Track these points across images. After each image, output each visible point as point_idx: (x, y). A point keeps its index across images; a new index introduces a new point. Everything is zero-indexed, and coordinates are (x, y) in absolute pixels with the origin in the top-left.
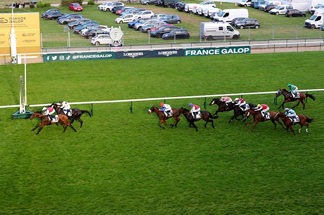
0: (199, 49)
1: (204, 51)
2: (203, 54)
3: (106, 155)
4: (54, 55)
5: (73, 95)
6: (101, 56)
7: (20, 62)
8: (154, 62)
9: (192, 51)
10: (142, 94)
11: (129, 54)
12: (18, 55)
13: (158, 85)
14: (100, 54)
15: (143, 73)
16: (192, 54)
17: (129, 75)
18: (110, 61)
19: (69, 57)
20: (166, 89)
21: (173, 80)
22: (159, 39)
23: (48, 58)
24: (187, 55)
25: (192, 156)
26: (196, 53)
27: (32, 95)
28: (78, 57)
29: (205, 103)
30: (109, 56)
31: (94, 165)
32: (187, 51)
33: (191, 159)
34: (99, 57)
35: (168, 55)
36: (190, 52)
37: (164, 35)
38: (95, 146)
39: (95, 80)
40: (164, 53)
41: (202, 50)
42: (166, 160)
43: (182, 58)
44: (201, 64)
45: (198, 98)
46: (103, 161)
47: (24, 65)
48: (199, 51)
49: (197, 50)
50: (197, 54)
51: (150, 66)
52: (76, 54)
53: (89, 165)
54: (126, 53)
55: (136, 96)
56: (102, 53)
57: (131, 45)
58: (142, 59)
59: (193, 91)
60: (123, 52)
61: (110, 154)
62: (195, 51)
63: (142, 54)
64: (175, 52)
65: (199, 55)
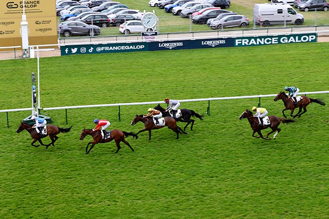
0: (253, 38)
1: (258, 40)
2: (258, 43)
3: (136, 169)
5: (96, 95)
6: (131, 47)
8: (196, 54)
9: (243, 40)
10: (182, 94)
11: (165, 45)
12: (31, 46)
13: (201, 83)
14: (129, 45)
15: (182, 68)
16: (243, 44)
17: (164, 71)
18: (142, 53)
19: (92, 48)
20: (212, 87)
21: (220, 76)
22: (203, 25)
23: (67, 50)
24: (237, 44)
25: (242, 171)
26: (248, 43)
28: (102, 49)
30: (141, 47)
32: (237, 40)
33: (241, 175)
35: (213, 46)
36: (242, 41)
37: (209, 20)
38: (122, 158)
39: (124, 77)
40: (209, 43)
41: (255, 38)
42: (210, 175)
43: (232, 49)
44: (255, 56)
45: (251, 98)
46: (133, 177)
48: (253, 40)
49: (250, 38)
50: (250, 44)
51: (191, 59)
52: (101, 45)
53: (115, 182)
54: (161, 43)
55: (174, 96)
56: (133, 44)
57: (168, 34)
58: (182, 50)
59: (245, 90)
60: (159, 42)
61: (141, 168)
62: (248, 41)
63: (181, 44)
64: (223, 42)
65: (253, 45)
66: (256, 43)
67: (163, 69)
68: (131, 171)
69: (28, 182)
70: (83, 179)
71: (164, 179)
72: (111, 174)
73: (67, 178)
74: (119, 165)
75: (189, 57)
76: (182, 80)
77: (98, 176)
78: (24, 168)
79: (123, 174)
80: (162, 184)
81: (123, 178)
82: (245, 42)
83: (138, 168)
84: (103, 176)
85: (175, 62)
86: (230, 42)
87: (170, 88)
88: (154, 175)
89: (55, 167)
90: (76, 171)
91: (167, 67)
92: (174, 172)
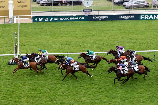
0: (151, 14)
1: (155, 16)
2: (154, 18)
3: (77, 94)
4: (40, 17)
5: (54, 47)
6: (76, 18)
7: (15, 22)
8: (116, 24)
9: (145, 16)
10: (107, 48)
11: (97, 17)
12: (14, 16)
13: (118, 41)
14: (75, 17)
15: (107, 32)
16: (145, 18)
17: (96, 34)
18: (82, 22)
19: (52, 18)
20: (125, 44)
21: (130, 38)
22: (120, 6)
23: (36, 19)
24: (141, 18)
25: (143, 97)
26: (148, 18)
27: (23, 47)
28: (58, 19)
29: (155, 56)
30: (82, 18)
31: (68, 101)
32: (141, 16)
33: (143, 99)
34: (74, 19)
35: (127, 19)
36: (144, 17)
37: (124, 3)
38: (69, 86)
39: (71, 36)
40: (124, 17)
41: (153, 15)
42: (123, 99)
43: (138, 21)
44: (152, 26)
45: (150, 52)
46: (75, 98)
47: (18, 24)
48: (151, 16)
49: (149, 15)
50: (149, 18)
51: (112, 27)
52: (57, 17)
53: (65, 101)
54: (95, 16)
55: (102, 49)
56: (77, 16)
57: (99, 11)
58: (107, 21)
59: (146, 47)
60: (93, 16)
61: (80, 93)
62: (148, 16)
63: (107, 17)
64: (133, 17)
65: (151, 19)
66: (153, 18)
67: (95, 32)
68: (74, 95)
69: (11, 99)
70: (44, 99)
71: (94, 100)
72: (62, 96)
73: (35, 98)
74: (67, 91)
75: (111, 25)
76: (107, 39)
77: (54, 97)
78: (8, 91)
79: (70, 96)
80: (93, 103)
81: (69, 99)
82: (146, 17)
83: (78, 93)
84: (57, 97)
85: (102, 28)
86: (137, 17)
87: (99, 44)
88: (88, 98)
89: (27, 91)
90: (41, 93)
91: (98, 31)
92: (101, 96)
